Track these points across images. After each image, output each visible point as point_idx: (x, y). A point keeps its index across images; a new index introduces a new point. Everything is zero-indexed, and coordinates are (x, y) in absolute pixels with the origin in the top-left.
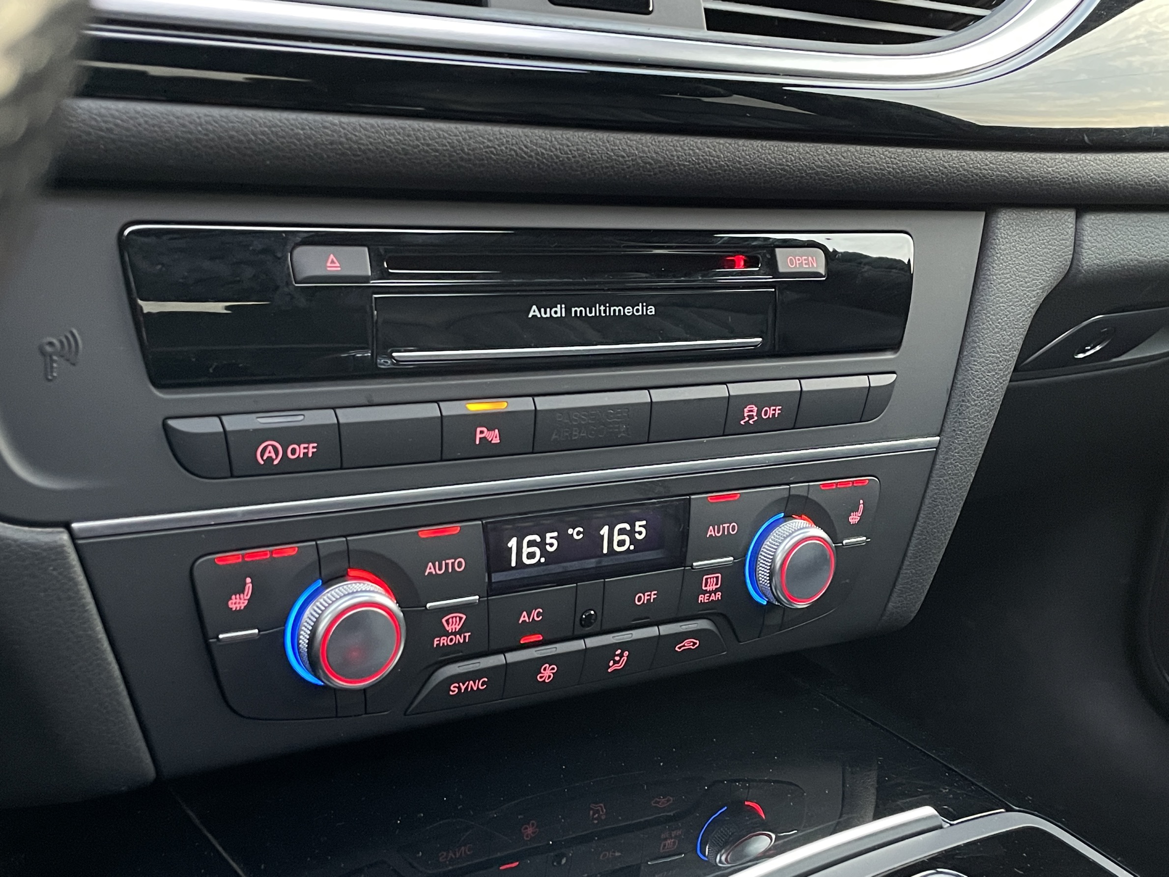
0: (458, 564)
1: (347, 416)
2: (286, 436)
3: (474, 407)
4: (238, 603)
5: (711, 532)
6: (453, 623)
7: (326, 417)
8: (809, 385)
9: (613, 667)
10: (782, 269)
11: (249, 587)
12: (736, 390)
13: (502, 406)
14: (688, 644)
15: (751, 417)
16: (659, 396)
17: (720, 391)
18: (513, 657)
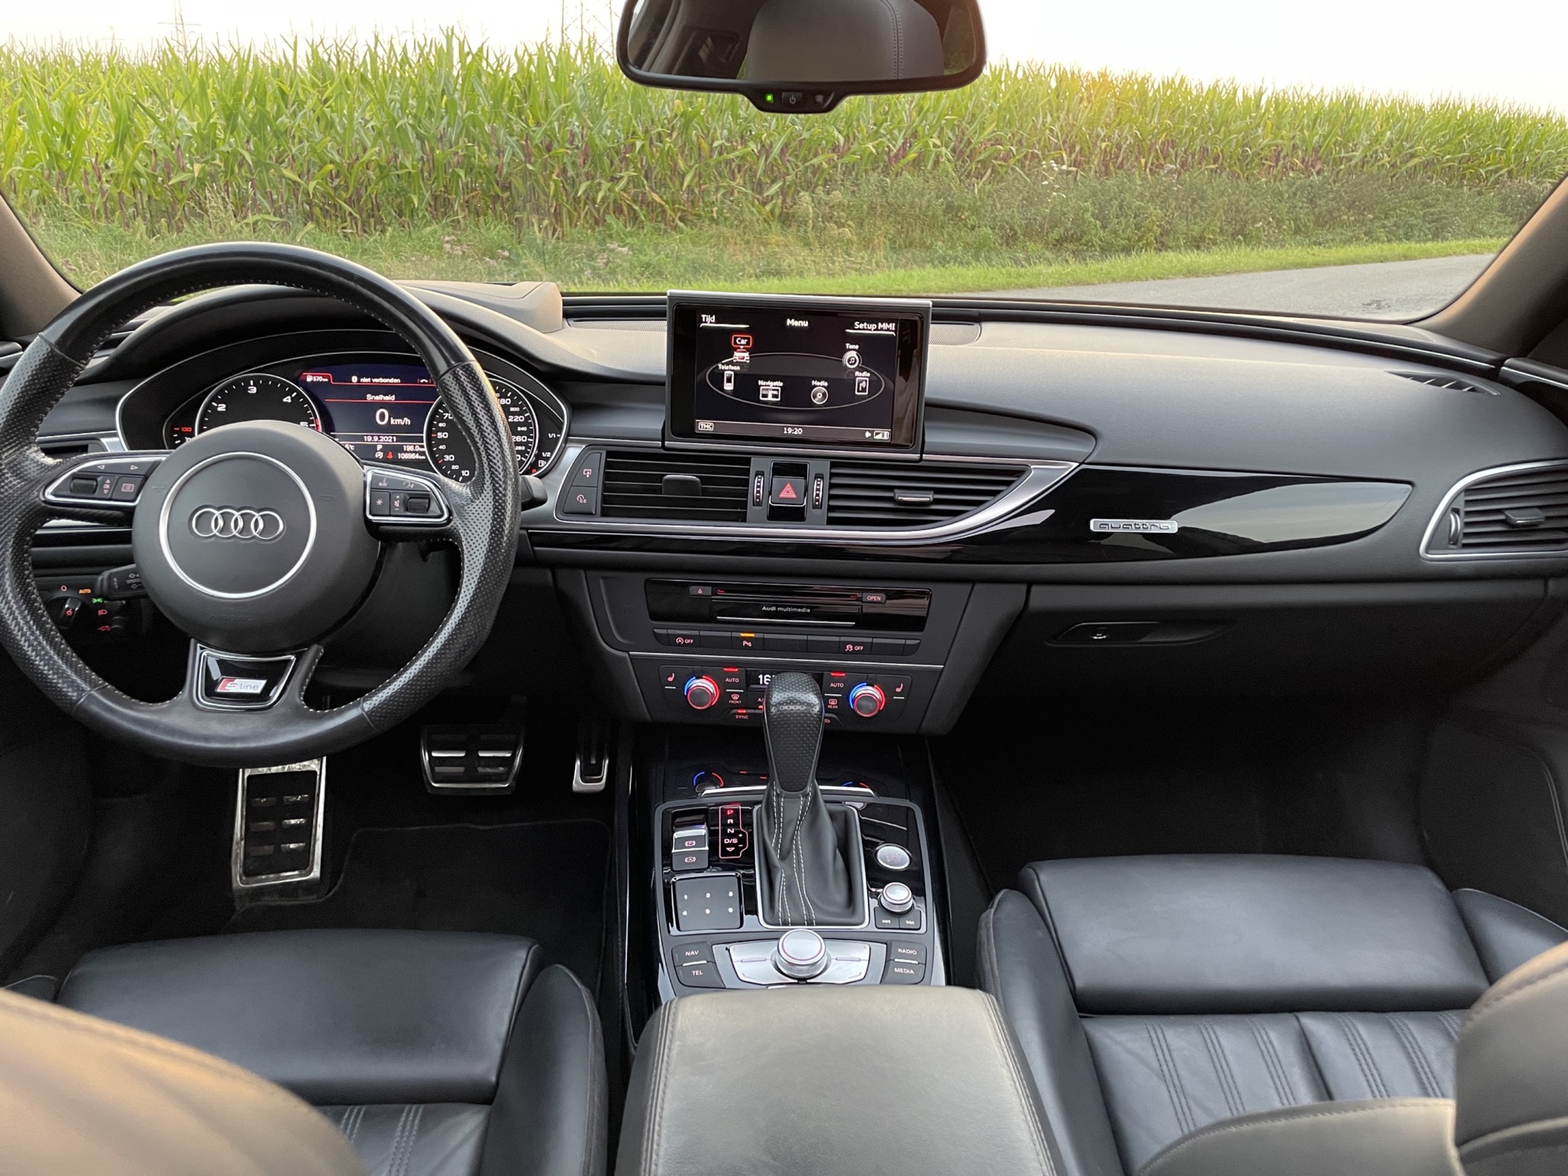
0: (737, 680)
1: (703, 633)
2: (685, 637)
3: (743, 635)
5: (832, 685)
6: (736, 697)
7: (696, 633)
8: (877, 640)
10: (865, 600)
11: (674, 676)
12: (843, 639)
13: (753, 635)
15: (850, 649)
16: (810, 638)
17: (837, 639)
18: (757, 711)
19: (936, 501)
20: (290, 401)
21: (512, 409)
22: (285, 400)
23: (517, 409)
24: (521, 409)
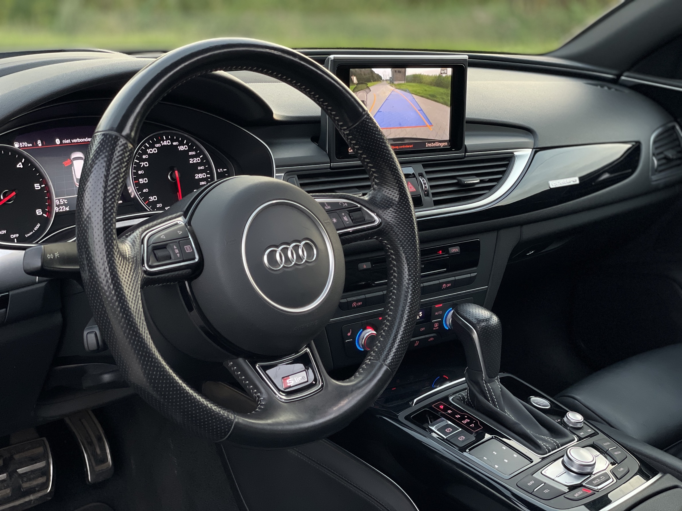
1: (368, 296)
2: (357, 301)
4: (349, 334)
5: (436, 314)
7: (363, 297)
8: (457, 278)
9: (416, 345)
10: (450, 252)
11: (351, 331)
12: (441, 281)
14: (432, 339)
15: (444, 287)
17: (437, 282)
19: (482, 182)
20: (22, 166)
21: (190, 153)
22: (18, 166)
23: (194, 153)
24: (196, 152)
